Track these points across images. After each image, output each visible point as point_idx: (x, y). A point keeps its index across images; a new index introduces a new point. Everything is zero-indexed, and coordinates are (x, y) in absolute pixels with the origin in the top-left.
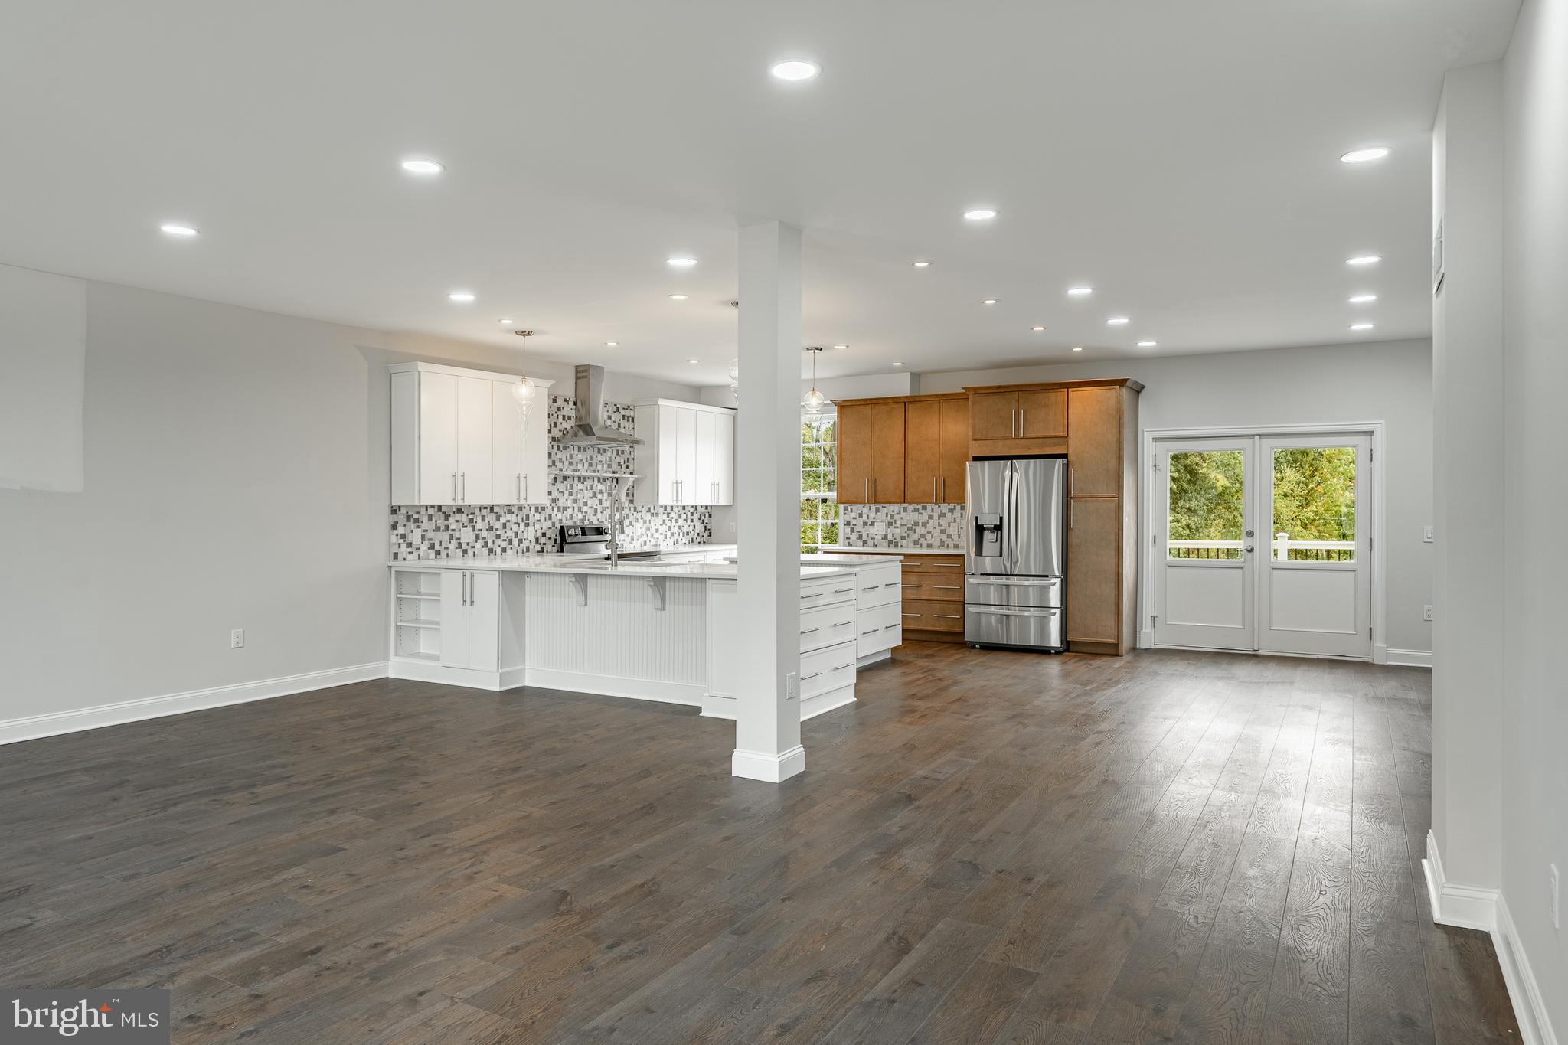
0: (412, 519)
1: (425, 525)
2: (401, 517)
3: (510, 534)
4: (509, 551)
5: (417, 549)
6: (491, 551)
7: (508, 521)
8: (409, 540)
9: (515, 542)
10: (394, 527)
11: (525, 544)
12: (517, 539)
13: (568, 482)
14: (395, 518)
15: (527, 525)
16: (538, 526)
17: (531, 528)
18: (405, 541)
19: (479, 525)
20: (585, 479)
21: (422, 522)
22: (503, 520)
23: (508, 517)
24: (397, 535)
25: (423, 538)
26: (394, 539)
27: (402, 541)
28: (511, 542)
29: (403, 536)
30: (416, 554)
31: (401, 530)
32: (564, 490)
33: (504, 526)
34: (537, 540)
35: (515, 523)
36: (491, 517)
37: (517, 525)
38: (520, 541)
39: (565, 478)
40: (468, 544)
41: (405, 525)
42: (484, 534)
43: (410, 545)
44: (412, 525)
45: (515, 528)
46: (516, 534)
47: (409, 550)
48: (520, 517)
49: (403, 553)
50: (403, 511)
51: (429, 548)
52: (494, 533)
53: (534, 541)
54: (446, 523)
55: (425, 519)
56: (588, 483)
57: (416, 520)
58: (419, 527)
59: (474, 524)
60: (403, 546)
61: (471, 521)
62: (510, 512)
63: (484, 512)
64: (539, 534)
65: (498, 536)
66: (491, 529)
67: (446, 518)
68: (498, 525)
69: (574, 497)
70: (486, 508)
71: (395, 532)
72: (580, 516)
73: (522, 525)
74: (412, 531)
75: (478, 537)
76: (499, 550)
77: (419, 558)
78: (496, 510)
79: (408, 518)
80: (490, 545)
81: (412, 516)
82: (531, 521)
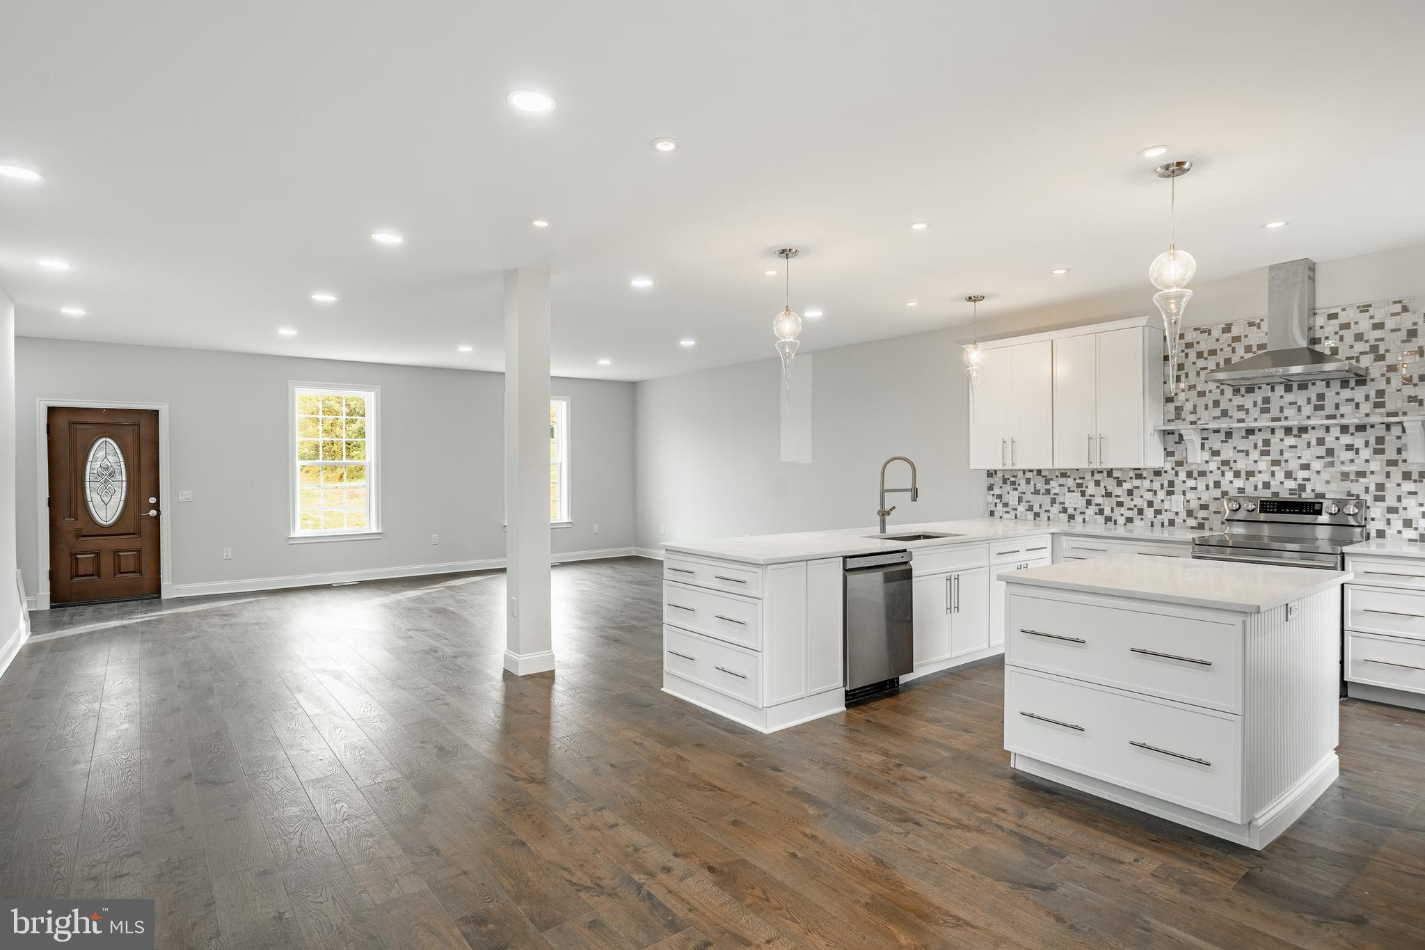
0: (1009, 482)
1: (1023, 486)
2: (997, 480)
3: (1138, 502)
4: (1137, 522)
5: (1013, 509)
6: (1108, 519)
7: (1138, 487)
8: (1005, 500)
9: (1149, 513)
10: (990, 488)
11: (1165, 517)
12: (1152, 510)
13: (1258, 438)
14: (991, 480)
15: (1170, 493)
16: (1190, 495)
17: (1177, 500)
18: (1001, 501)
19: (1091, 490)
20: (1303, 430)
21: (1019, 485)
22: (1127, 486)
23: (1137, 482)
24: (993, 495)
25: (1020, 500)
26: (990, 499)
27: (998, 501)
28: (1140, 512)
29: (999, 497)
30: (1013, 514)
31: (997, 491)
32: (1251, 448)
33: (1130, 493)
34: (1190, 513)
35: (1148, 491)
36: (1111, 484)
37: (1151, 493)
38: (1158, 512)
39: (1250, 432)
40: (1075, 509)
41: (1001, 487)
42: (1098, 500)
43: (1006, 505)
44: (1008, 487)
45: (1149, 496)
46: (1150, 504)
47: (1006, 509)
48: (1156, 486)
49: (999, 511)
50: (1000, 475)
51: (1026, 510)
52: (1114, 500)
53: (1183, 514)
54: (1047, 487)
55: (1023, 482)
56: (1312, 436)
57: (1013, 483)
58: (1016, 489)
59: (1084, 489)
60: (1000, 506)
61: (1079, 485)
62: (1139, 477)
63: (1097, 477)
64: (1194, 505)
65: (1120, 504)
66: (1108, 495)
67: (1047, 482)
68: (1118, 491)
69: (1275, 455)
70: (1102, 472)
71: (991, 492)
72: (1291, 484)
73: (1161, 494)
74: (1008, 493)
75: (1089, 503)
76: (1121, 520)
77: (1016, 518)
78: (1115, 474)
79: (1005, 481)
80: (1107, 512)
81: (1009, 479)
82: (1178, 487)
